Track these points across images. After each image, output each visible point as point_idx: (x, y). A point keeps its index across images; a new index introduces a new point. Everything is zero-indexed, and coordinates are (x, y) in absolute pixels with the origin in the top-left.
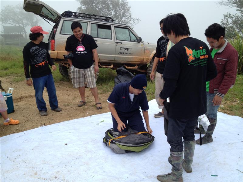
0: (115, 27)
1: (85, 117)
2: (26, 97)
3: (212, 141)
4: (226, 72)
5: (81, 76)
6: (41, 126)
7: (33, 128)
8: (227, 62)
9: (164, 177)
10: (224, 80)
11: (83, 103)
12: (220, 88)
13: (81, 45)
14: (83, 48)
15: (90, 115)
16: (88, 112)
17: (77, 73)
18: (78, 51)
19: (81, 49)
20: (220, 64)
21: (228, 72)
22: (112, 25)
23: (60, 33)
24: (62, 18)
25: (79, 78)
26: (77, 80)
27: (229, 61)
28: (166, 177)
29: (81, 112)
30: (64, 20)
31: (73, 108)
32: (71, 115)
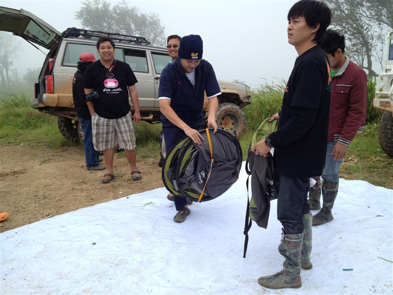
0: (153, 53)
1: (117, 198)
2: (7, 174)
3: (332, 218)
4: (351, 105)
5: (111, 130)
6: (43, 217)
7: (30, 223)
8: (351, 89)
9: (270, 280)
10: (349, 118)
11: (110, 178)
12: (342, 132)
13: (112, 78)
14: (115, 82)
15: (126, 195)
16: (121, 190)
17: (103, 126)
18: (107, 88)
19: (111, 84)
20: (342, 93)
21: (353, 105)
22: (147, 50)
23: (62, 65)
24: (64, 39)
25: (107, 133)
26: (103, 138)
27: (354, 87)
28: (275, 279)
29: (109, 192)
30: (67, 43)
31: (94, 186)
32: (93, 197)
